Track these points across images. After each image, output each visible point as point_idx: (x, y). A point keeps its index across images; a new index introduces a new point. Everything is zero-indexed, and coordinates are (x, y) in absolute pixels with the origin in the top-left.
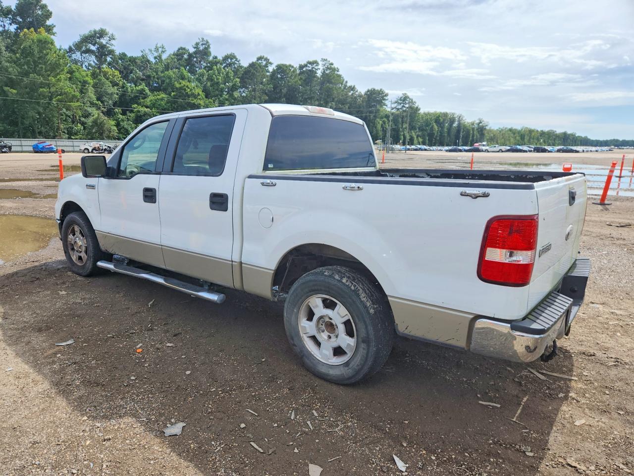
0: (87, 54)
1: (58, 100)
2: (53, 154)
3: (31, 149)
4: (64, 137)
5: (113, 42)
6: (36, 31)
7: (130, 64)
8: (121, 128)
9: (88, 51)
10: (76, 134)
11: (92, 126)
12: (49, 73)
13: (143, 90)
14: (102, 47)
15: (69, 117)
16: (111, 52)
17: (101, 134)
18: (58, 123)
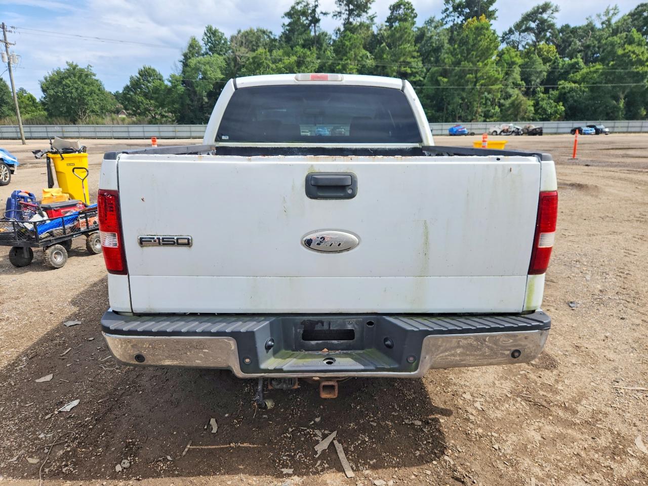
0: (526, 33)
1: (482, 85)
2: (464, 137)
3: (447, 132)
4: (480, 120)
5: (556, 14)
6: (478, 18)
7: (570, 36)
8: (538, 109)
9: (528, 29)
10: (492, 117)
11: (509, 108)
12: (478, 58)
13: (577, 63)
14: (543, 22)
15: (490, 100)
16: (551, 26)
17: (516, 116)
18: (477, 107)
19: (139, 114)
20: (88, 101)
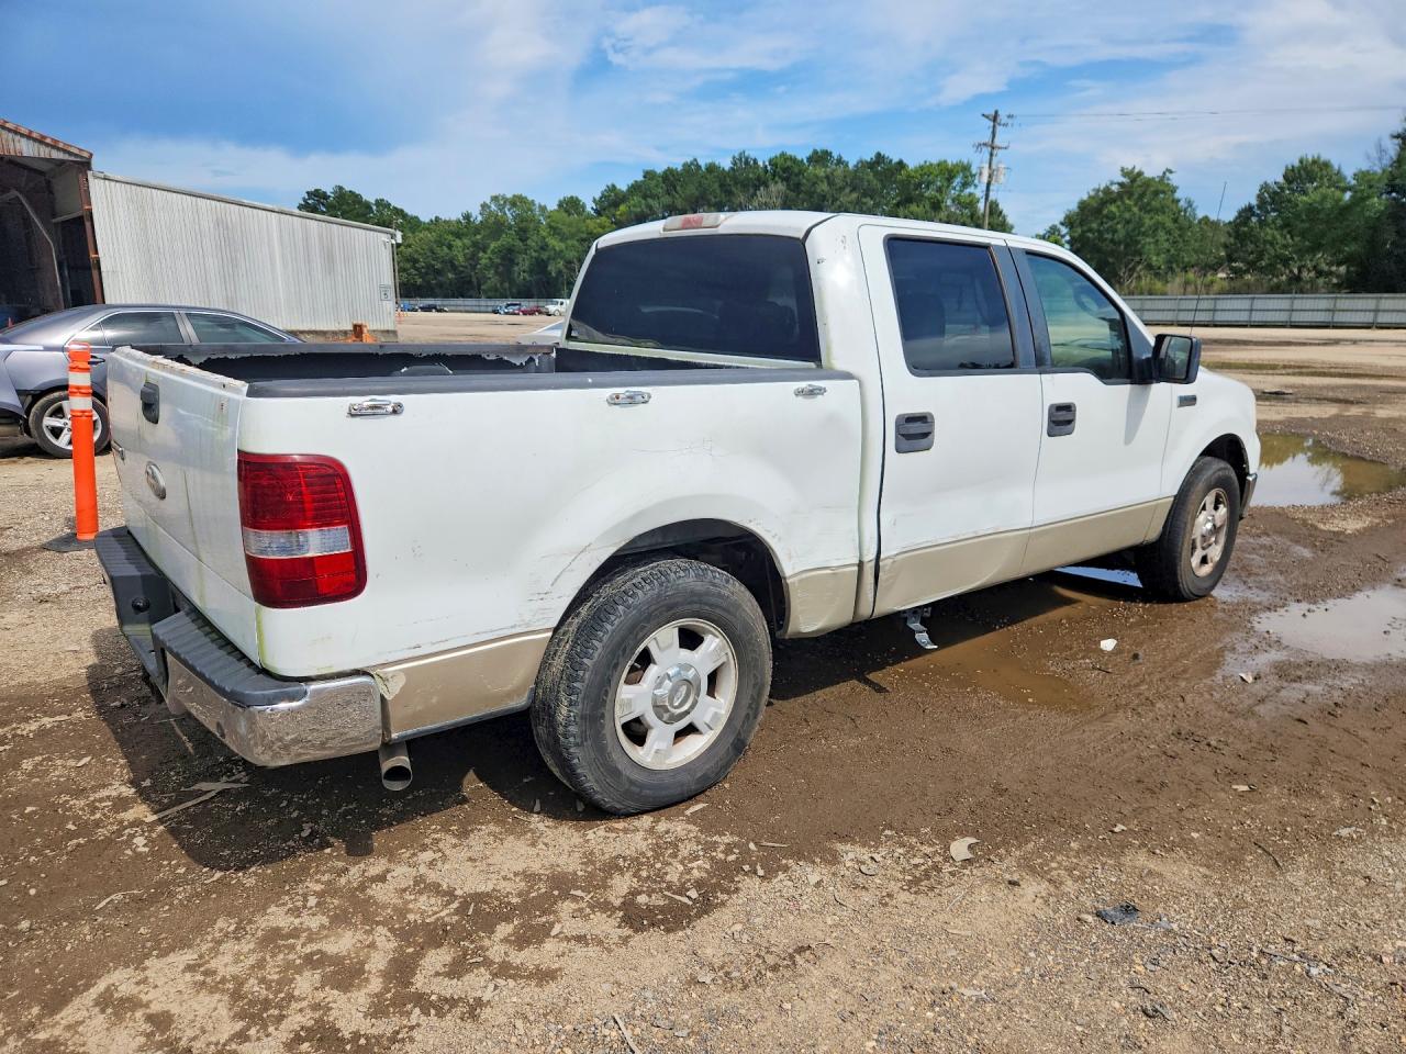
19: (1261, 270)
20: (1143, 247)
